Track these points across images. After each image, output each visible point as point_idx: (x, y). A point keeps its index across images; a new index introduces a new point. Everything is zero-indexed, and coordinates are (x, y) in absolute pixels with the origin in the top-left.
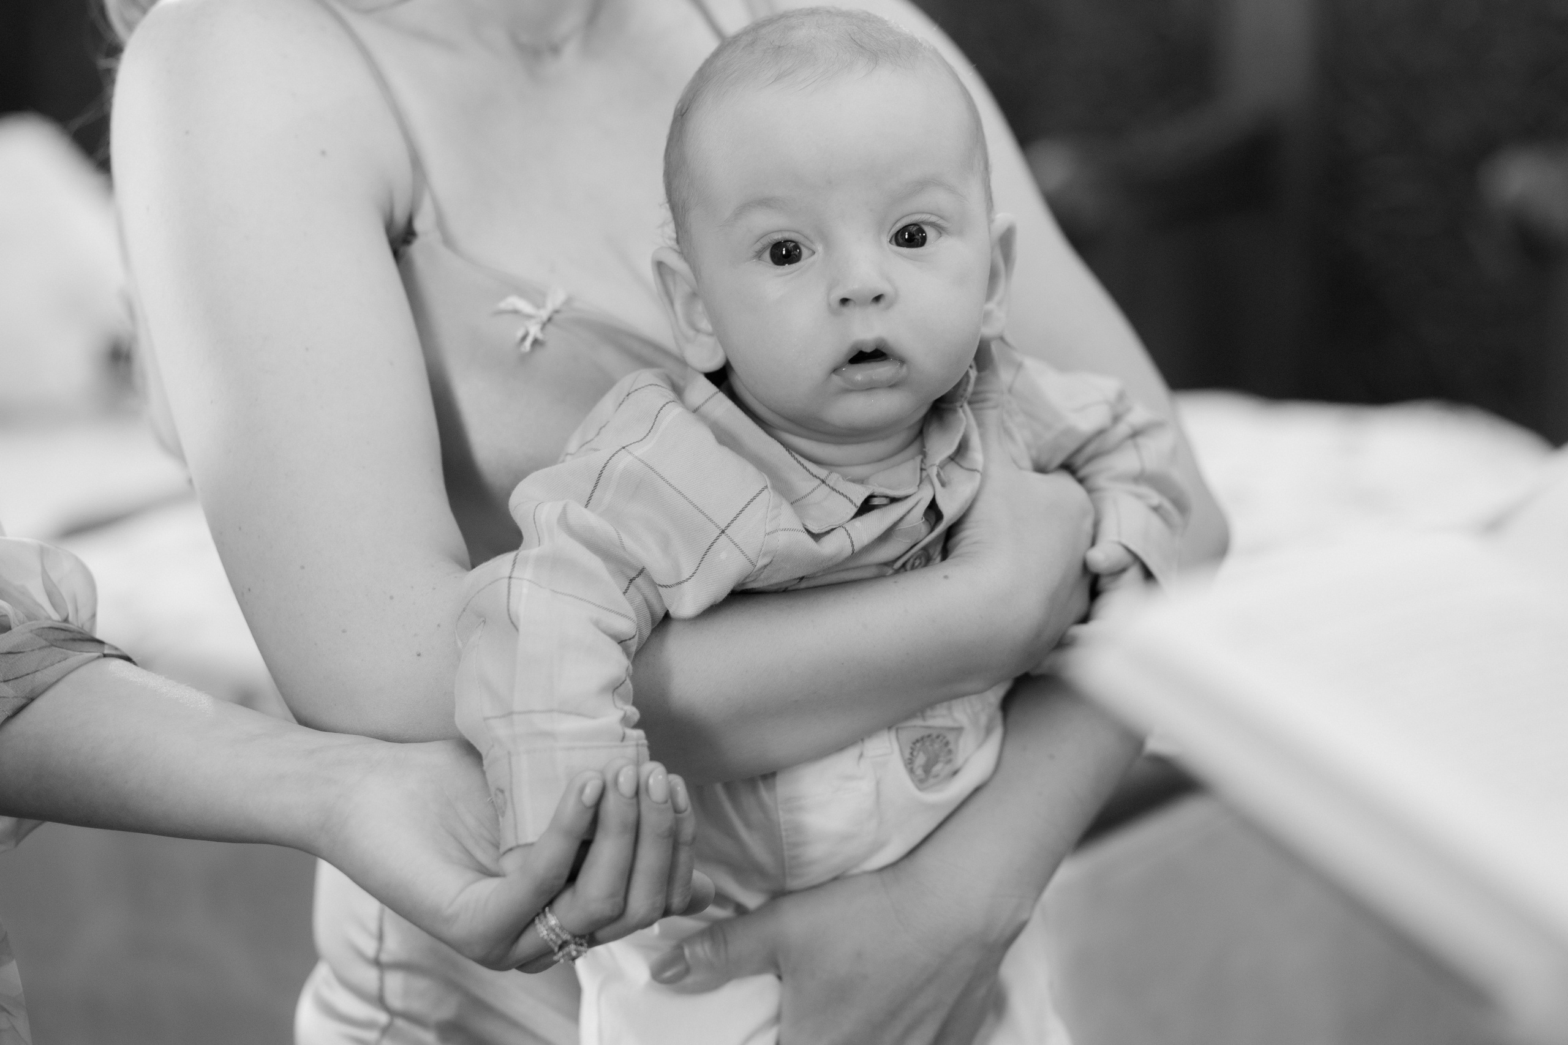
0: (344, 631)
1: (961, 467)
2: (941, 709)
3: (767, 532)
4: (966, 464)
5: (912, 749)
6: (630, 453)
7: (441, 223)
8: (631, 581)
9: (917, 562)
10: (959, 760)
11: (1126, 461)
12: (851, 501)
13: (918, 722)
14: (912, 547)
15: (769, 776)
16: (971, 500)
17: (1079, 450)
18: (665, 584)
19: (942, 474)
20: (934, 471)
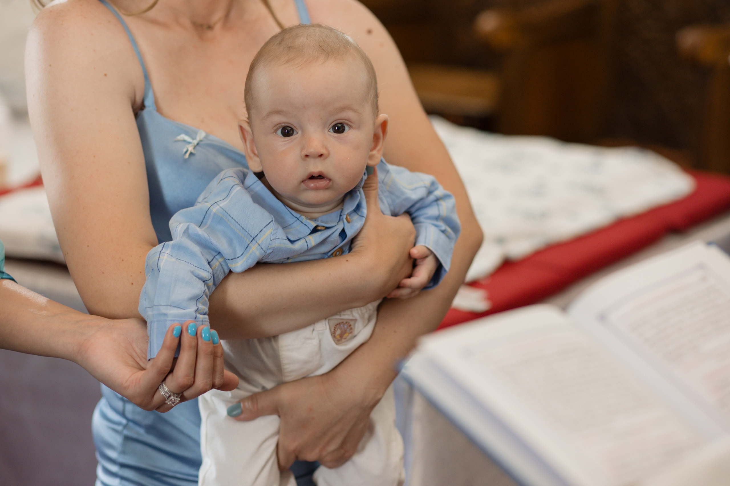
0: (103, 273)
1: (358, 214)
2: (348, 312)
3: (271, 239)
4: (359, 213)
5: (335, 328)
6: (218, 205)
7: (156, 103)
8: (214, 257)
9: (338, 253)
10: (356, 332)
11: (433, 211)
12: (308, 228)
13: (338, 317)
14: (335, 248)
15: (275, 337)
16: (360, 229)
17: (412, 206)
18: (228, 259)
19: (348, 217)
20: (344, 217)
